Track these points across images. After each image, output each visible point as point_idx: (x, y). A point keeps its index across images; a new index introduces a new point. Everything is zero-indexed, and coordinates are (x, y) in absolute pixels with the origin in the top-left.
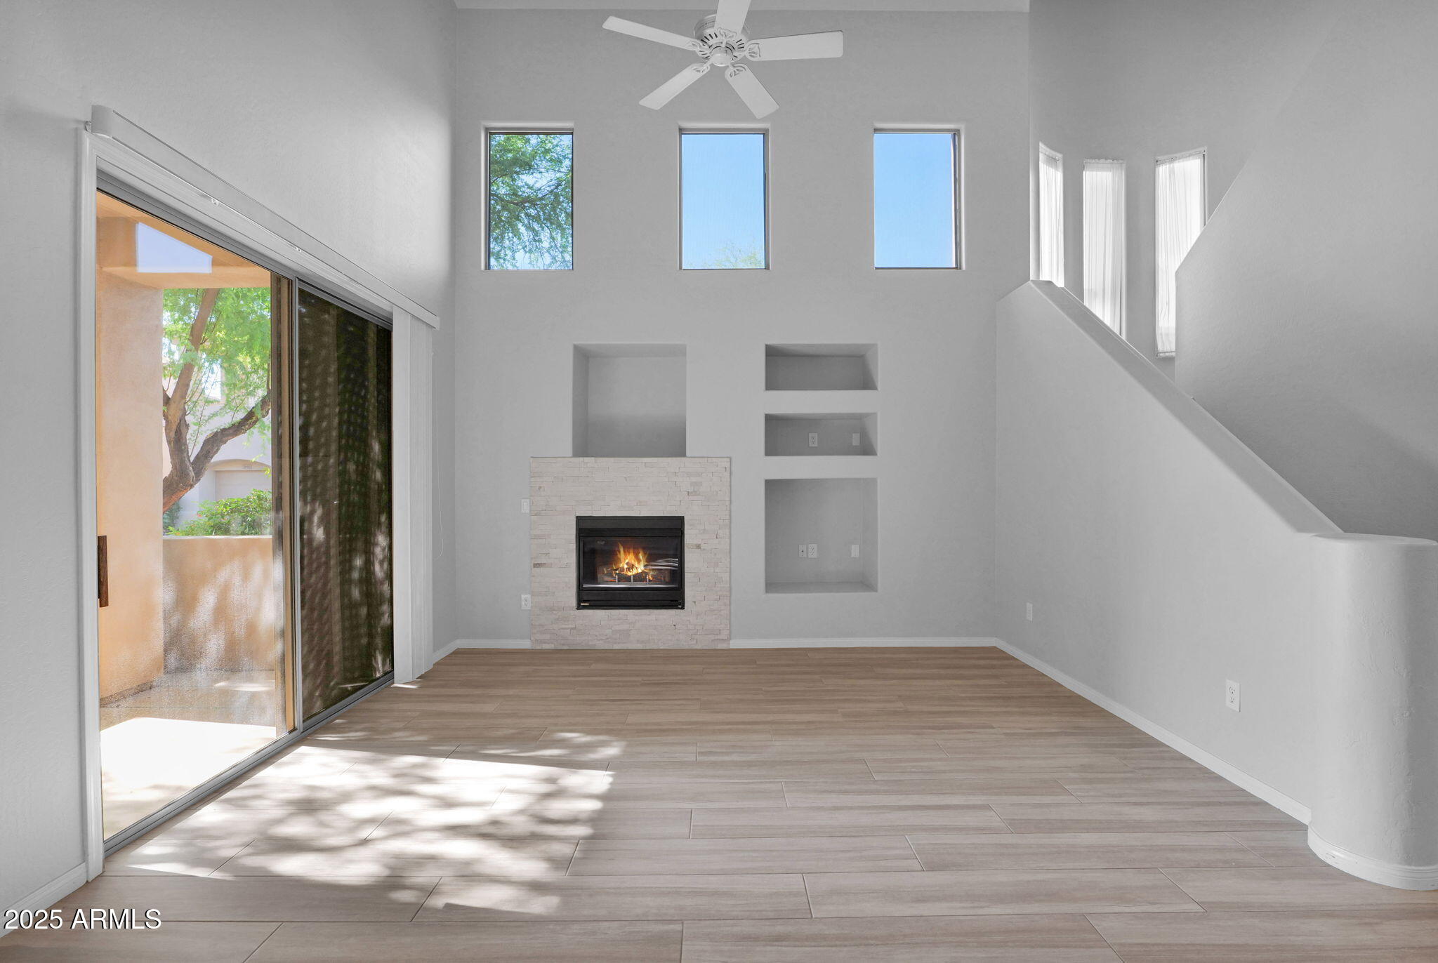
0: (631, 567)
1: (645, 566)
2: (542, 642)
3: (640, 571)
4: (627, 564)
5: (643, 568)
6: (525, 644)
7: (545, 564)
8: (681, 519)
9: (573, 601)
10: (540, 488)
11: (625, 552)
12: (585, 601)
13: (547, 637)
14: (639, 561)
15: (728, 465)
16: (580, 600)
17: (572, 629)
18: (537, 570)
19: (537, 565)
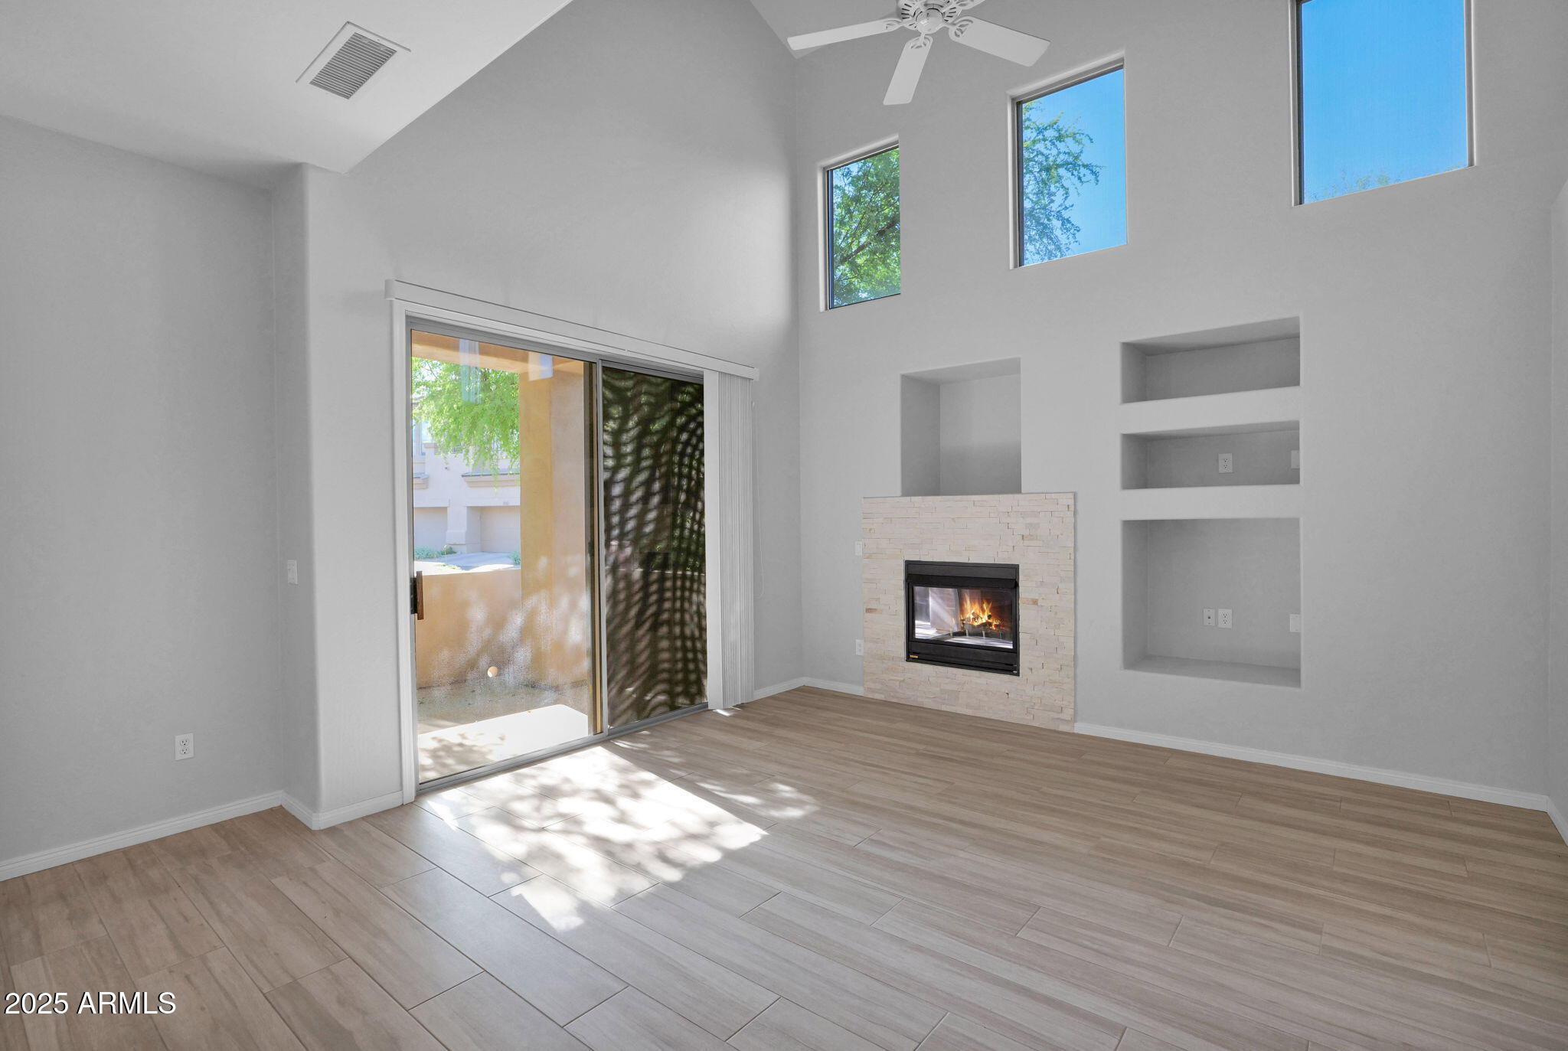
0: (976, 617)
1: (989, 617)
2: (873, 691)
3: (984, 621)
4: (973, 614)
5: (987, 619)
6: (859, 691)
7: (875, 609)
8: (1015, 568)
9: (903, 653)
10: (870, 530)
11: (971, 602)
12: (914, 653)
13: (879, 686)
14: (983, 611)
15: (1071, 502)
16: (909, 652)
17: (901, 682)
18: (869, 616)
19: (869, 610)
